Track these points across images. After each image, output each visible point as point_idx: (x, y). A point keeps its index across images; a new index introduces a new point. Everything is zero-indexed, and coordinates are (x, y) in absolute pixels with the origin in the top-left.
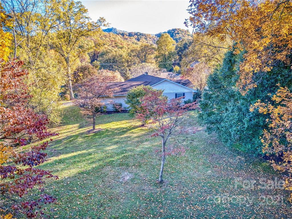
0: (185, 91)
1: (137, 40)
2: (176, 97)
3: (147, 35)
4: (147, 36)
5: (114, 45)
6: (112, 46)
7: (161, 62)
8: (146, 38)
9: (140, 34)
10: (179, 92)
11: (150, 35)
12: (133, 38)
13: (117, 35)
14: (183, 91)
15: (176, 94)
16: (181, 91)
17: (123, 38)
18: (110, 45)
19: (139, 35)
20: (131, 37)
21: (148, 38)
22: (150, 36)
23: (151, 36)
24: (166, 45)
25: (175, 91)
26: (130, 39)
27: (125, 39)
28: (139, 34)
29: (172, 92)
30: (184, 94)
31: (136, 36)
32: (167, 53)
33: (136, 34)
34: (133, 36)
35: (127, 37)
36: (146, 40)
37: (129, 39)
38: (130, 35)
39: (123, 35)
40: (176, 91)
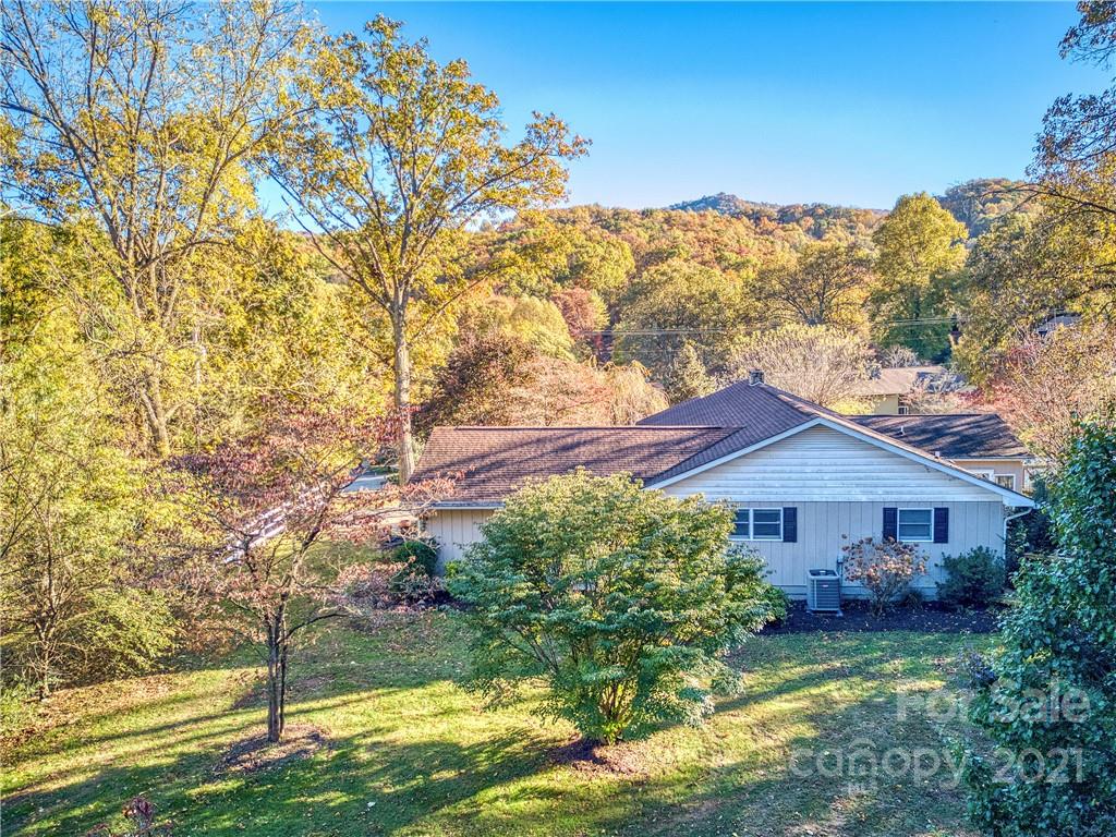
0: (949, 498)
1: (814, 234)
2: (889, 531)
3: (857, 215)
4: (855, 219)
5: (707, 258)
6: (700, 259)
7: (897, 318)
8: (851, 227)
9: (828, 212)
10: (907, 497)
11: (866, 212)
12: (797, 227)
13: (734, 220)
14: (932, 498)
15: (890, 515)
16: (925, 498)
17: (758, 230)
18: (693, 258)
19: (821, 217)
20: (790, 226)
21: (860, 225)
22: (869, 216)
23: (872, 218)
24: (920, 244)
25: (880, 491)
26: (782, 233)
27: (762, 234)
28: (820, 211)
29: (864, 498)
30: (942, 515)
31: (810, 221)
32: (924, 280)
33: (810, 212)
34: (798, 222)
35: (771, 226)
36: (852, 234)
37: (780, 232)
38: (786, 216)
39: (756, 217)
40: (887, 493)
